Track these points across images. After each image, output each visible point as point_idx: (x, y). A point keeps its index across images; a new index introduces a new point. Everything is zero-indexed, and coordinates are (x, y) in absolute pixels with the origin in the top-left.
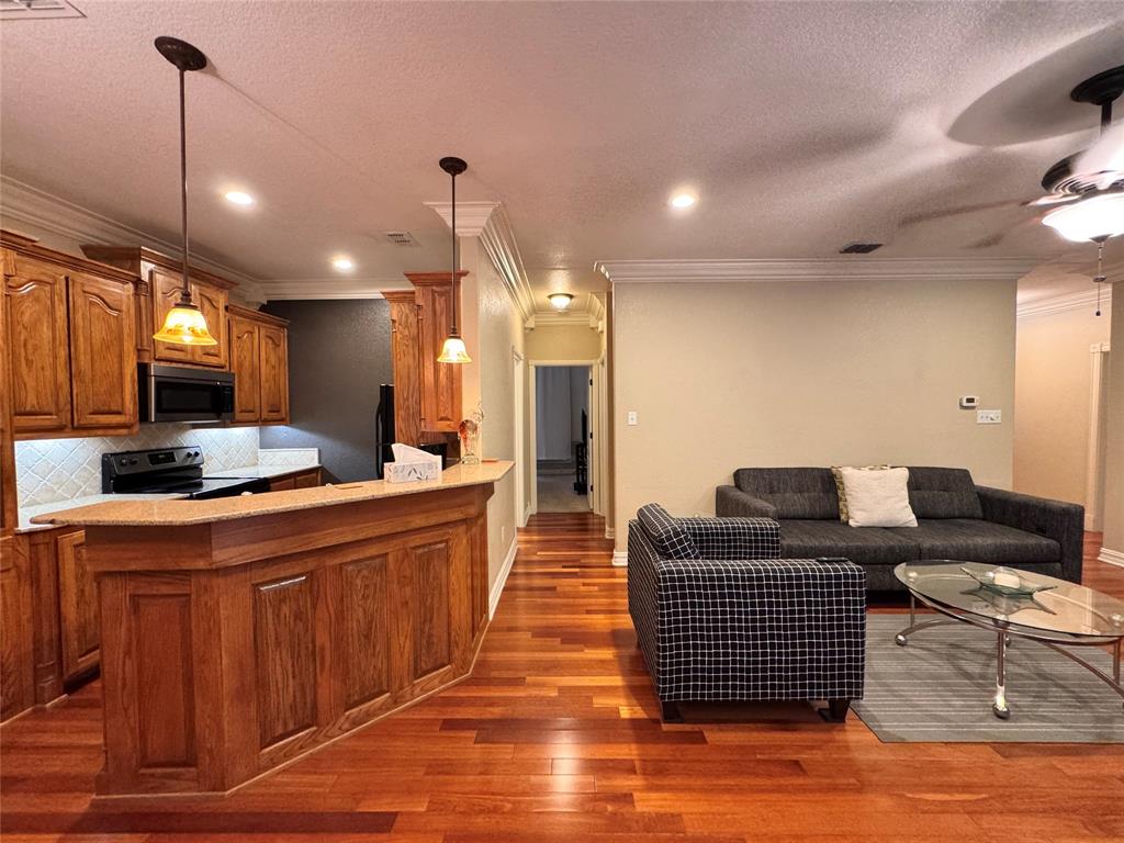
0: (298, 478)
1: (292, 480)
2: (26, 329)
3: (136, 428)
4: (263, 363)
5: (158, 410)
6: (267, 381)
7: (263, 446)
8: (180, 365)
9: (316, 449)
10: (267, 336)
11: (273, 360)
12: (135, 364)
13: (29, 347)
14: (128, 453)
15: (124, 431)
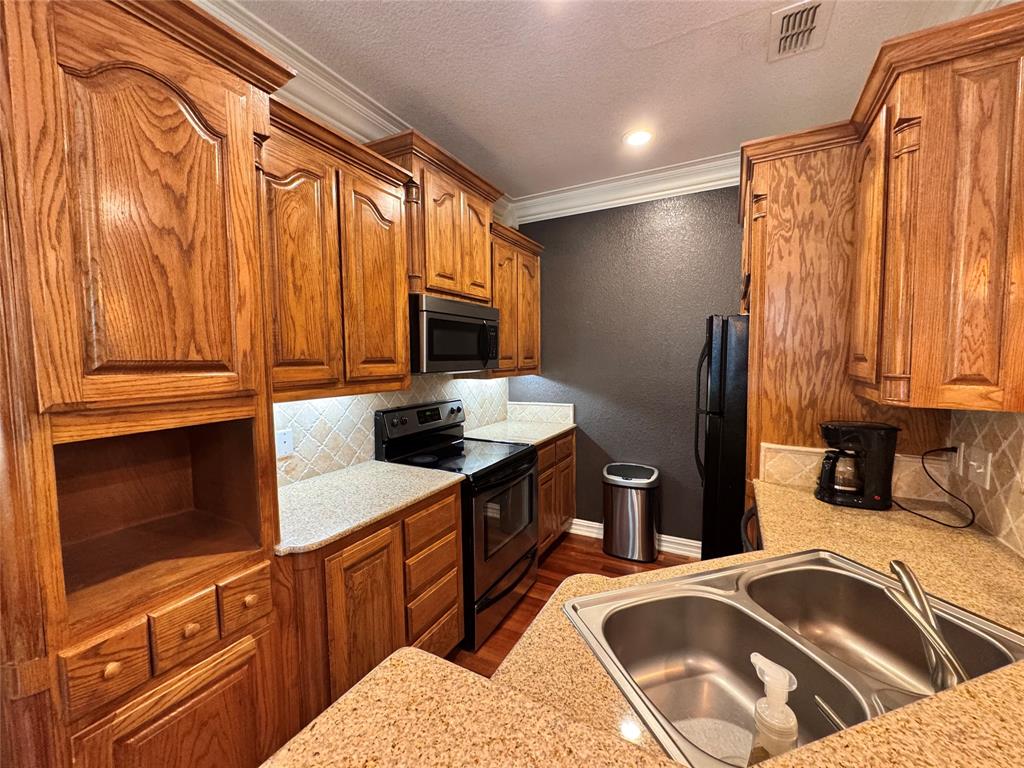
0: (558, 443)
1: (553, 445)
2: (293, 240)
3: (407, 382)
4: (520, 297)
5: (430, 357)
6: (523, 321)
7: (512, 398)
8: (450, 298)
9: (572, 405)
10: (524, 265)
11: (529, 295)
12: (407, 295)
13: (297, 265)
14: (399, 409)
15: (396, 385)
